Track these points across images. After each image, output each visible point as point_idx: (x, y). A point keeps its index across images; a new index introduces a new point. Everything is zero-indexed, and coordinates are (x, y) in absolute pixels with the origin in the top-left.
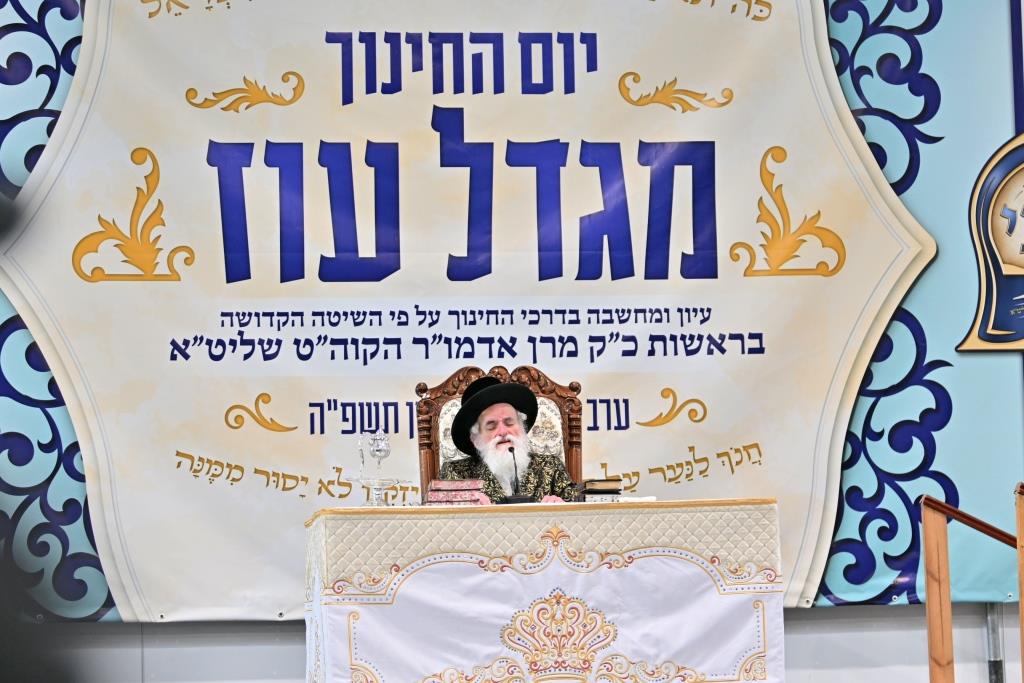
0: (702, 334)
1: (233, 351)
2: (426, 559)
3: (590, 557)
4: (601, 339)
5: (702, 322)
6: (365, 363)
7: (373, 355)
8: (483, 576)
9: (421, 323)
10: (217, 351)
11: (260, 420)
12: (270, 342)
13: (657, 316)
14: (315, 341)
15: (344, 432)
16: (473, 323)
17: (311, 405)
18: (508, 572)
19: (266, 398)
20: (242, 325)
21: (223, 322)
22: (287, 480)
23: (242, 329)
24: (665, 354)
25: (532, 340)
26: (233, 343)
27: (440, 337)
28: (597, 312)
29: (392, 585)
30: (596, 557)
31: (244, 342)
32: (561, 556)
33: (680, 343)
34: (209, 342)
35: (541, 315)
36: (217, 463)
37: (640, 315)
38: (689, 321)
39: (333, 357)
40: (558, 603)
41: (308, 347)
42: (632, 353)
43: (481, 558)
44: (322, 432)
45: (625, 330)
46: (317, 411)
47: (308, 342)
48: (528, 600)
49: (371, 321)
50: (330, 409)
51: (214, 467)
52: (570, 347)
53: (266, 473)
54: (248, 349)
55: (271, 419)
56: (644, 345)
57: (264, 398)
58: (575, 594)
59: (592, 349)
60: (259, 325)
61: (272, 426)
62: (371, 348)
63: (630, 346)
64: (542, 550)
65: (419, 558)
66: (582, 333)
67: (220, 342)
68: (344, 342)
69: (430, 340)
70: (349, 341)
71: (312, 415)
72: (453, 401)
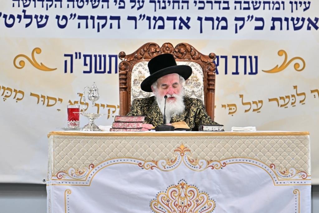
0: (304, 17)
1: (19, 22)
2: (109, 161)
3: (202, 162)
4: (242, 19)
5: (305, 10)
6: (98, 31)
7: (103, 26)
8: (140, 172)
9: (133, 7)
10: (10, 22)
11: (34, 64)
12: (41, 17)
13: (277, 6)
14: (69, 17)
15: (85, 72)
16: (164, 8)
17: (66, 55)
18: (155, 169)
19: (38, 51)
20: (25, 6)
21: (13, 4)
22: (50, 100)
23: (25, 9)
24: (281, 29)
25: (200, 19)
26: (19, 17)
27: (144, 16)
28: (240, 2)
29: (90, 175)
30: (205, 162)
31: (26, 17)
32: (185, 161)
33: (291, 23)
34: (5, 16)
35: (206, 4)
36: (8, 89)
37: (267, 5)
38: (297, 9)
39: (79, 27)
40: (183, 187)
41: (64, 21)
42: (261, 28)
43: (140, 161)
44: (72, 72)
45: (257, 14)
46: (69, 59)
47: (65, 17)
48: (166, 186)
49: (103, 5)
50: (76, 58)
51: (6, 91)
52: (223, 23)
53: (37, 96)
54: (28, 21)
55: (41, 63)
56: (268, 23)
57: (37, 50)
58: (192, 183)
59: (236, 25)
60: (35, 7)
61: (42, 67)
62: (102, 22)
63: (260, 24)
64: (175, 158)
65: (105, 161)
66: (230, 15)
67: (12, 16)
68: (86, 18)
69: (138, 18)
70: (89, 17)
71: (66, 62)
72: (140, 63)
